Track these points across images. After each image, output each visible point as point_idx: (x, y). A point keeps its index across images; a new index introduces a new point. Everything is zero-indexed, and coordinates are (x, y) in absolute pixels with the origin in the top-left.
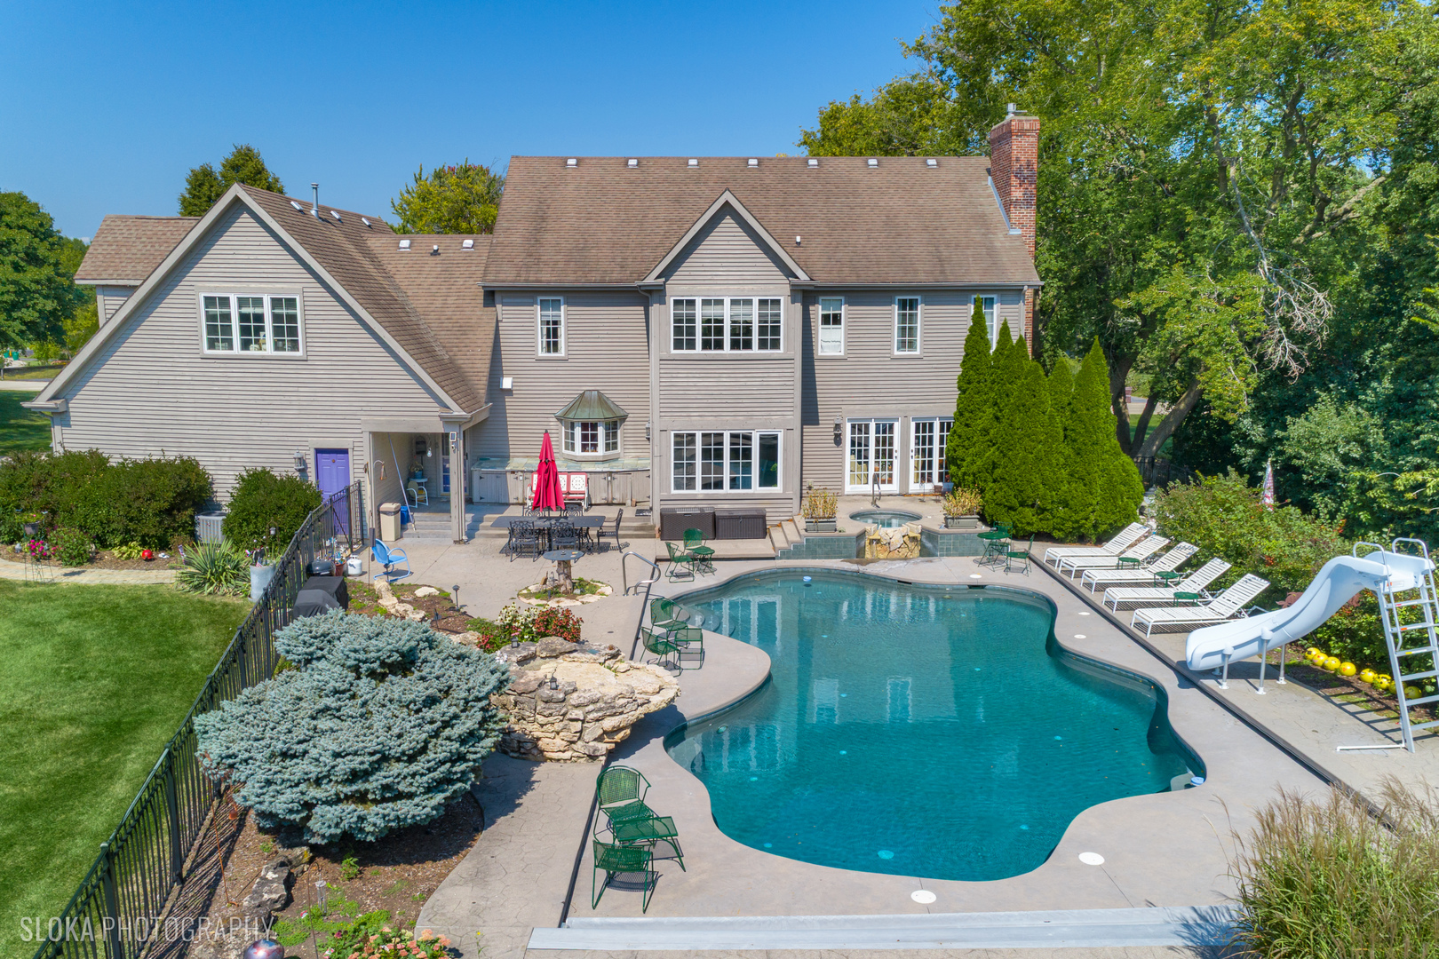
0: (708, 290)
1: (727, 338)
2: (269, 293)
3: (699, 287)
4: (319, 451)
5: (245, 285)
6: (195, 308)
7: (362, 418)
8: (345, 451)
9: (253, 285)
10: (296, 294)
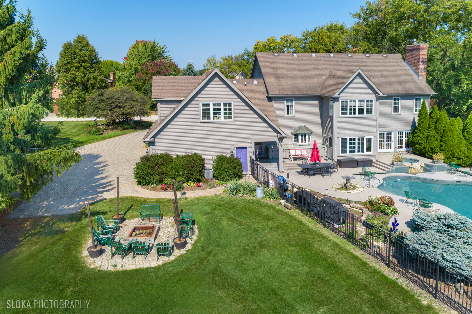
0: (352, 98)
1: (357, 111)
2: (223, 102)
3: (349, 97)
4: (237, 148)
5: (215, 100)
6: (199, 107)
7: (252, 138)
8: (246, 148)
9: (218, 100)
10: (232, 102)
